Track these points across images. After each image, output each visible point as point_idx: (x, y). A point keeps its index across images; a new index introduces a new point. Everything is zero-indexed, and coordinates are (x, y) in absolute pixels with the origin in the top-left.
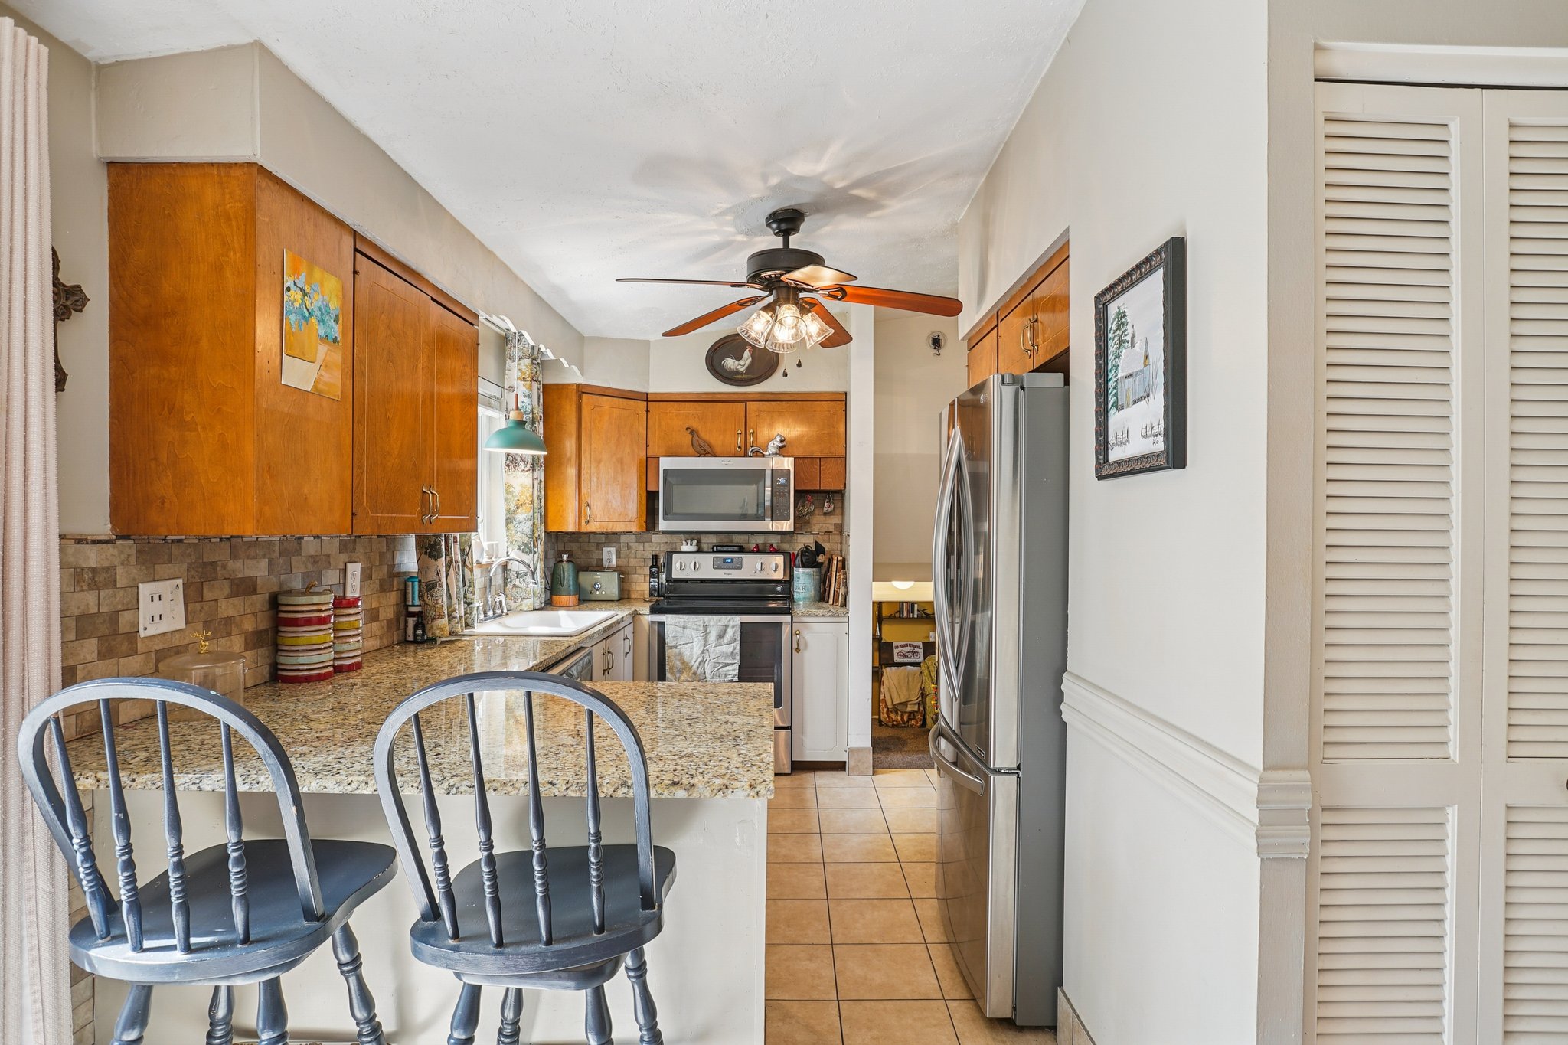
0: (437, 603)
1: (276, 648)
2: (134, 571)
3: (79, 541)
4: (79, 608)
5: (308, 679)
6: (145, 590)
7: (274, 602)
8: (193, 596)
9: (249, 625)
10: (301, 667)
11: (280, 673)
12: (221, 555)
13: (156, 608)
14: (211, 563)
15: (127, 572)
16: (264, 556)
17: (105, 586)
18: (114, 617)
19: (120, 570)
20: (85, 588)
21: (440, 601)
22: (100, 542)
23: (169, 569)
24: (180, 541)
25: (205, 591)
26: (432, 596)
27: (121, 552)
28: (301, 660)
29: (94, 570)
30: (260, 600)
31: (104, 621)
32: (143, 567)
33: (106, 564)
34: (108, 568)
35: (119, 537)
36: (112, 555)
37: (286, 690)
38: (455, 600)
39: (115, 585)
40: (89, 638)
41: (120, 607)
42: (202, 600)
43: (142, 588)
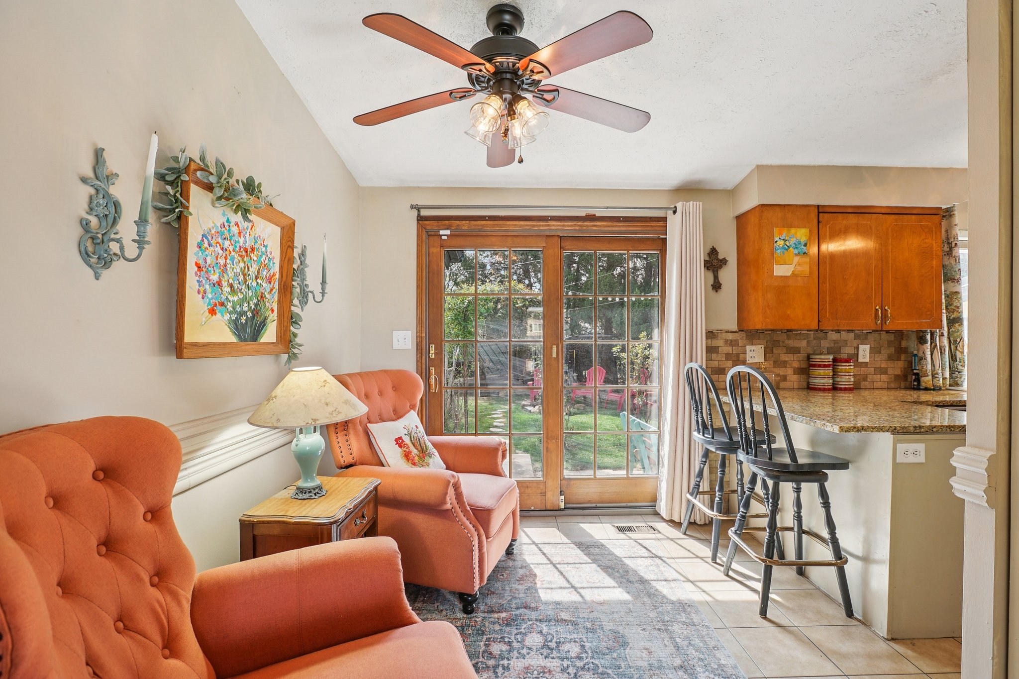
0: (923, 369)
1: (809, 376)
2: (745, 342)
3: (726, 332)
5: (820, 389)
6: (748, 348)
7: (808, 358)
8: (768, 352)
9: (796, 365)
10: (816, 384)
11: (810, 386)
12: (782, 337)
13: (752, 354)
14: (777, 341)
15: (742, 342)
16: (804, 339)
17: (735, 346)
18: (738, 355)
19: (740, 341)
21: (925, 367)
22: (733, 332)
23: (758, 341)
24: (764, 332)
25: (774, 350)
26: (920, 364)
27: (740, 335)
28: (817, 381)
29: (731, 340)
30: (802, 356)
31: (734, 356)
32: (748, 341)
33: (735, 339)
35: (740, 331)
36: (737, 336)
37: (812, 393)
38: (937, 367)
39: (738, 346)
40: (729, 360)
41: (740, 352)
42: (773, 353)
43: (748, 347)
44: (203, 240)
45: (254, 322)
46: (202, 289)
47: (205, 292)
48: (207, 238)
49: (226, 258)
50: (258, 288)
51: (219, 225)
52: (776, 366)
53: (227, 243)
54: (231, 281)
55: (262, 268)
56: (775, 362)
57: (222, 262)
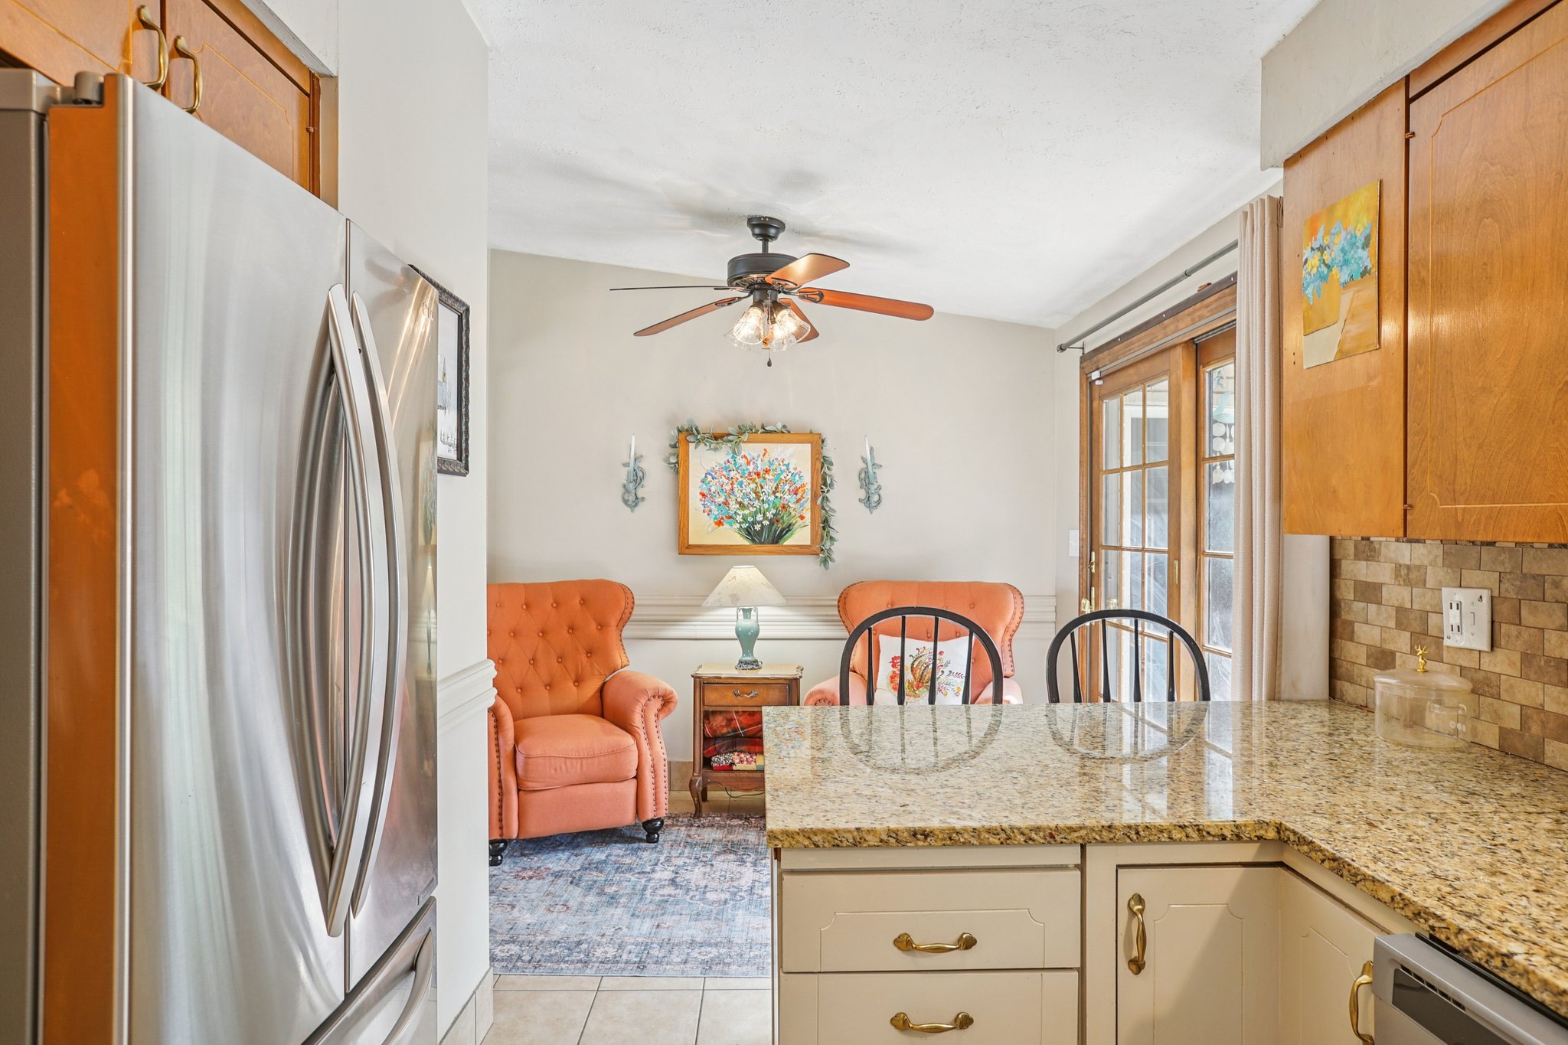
2: (1441, 574)
4: (1397, 600)
6: (1448, 595)
8: (1507, 614)
15: (1434, 573)
17: (1417, 585)
18: (1424, 615)
19: (1430, 570)
20: (1402, 583)
23: (1475, 576)
25: (1524, 612)
27: (1430, 552)
29: (1408, 567)
31: (1416, 618)
32: (1449, 571)
33: (1417, 562)
34: (1420, 567)
36: (1423, 555)
39: (1425, 585)
40: (1405, 630)
41: (1428, 608)
42: (1520, 625)
43: (1445, 591)
44: (706, 477)
45: (773, 528)
46: (707, 509)
47: (710, 510)
48: (710, 474)
49: (732, 484)
50: (777, 501)
51: (723, 462)
52: (1532, 676)
53: (732, 474)
54: (739, 500)
55: (782, 484)
56: (1527, 659)
57: (728, 488)
